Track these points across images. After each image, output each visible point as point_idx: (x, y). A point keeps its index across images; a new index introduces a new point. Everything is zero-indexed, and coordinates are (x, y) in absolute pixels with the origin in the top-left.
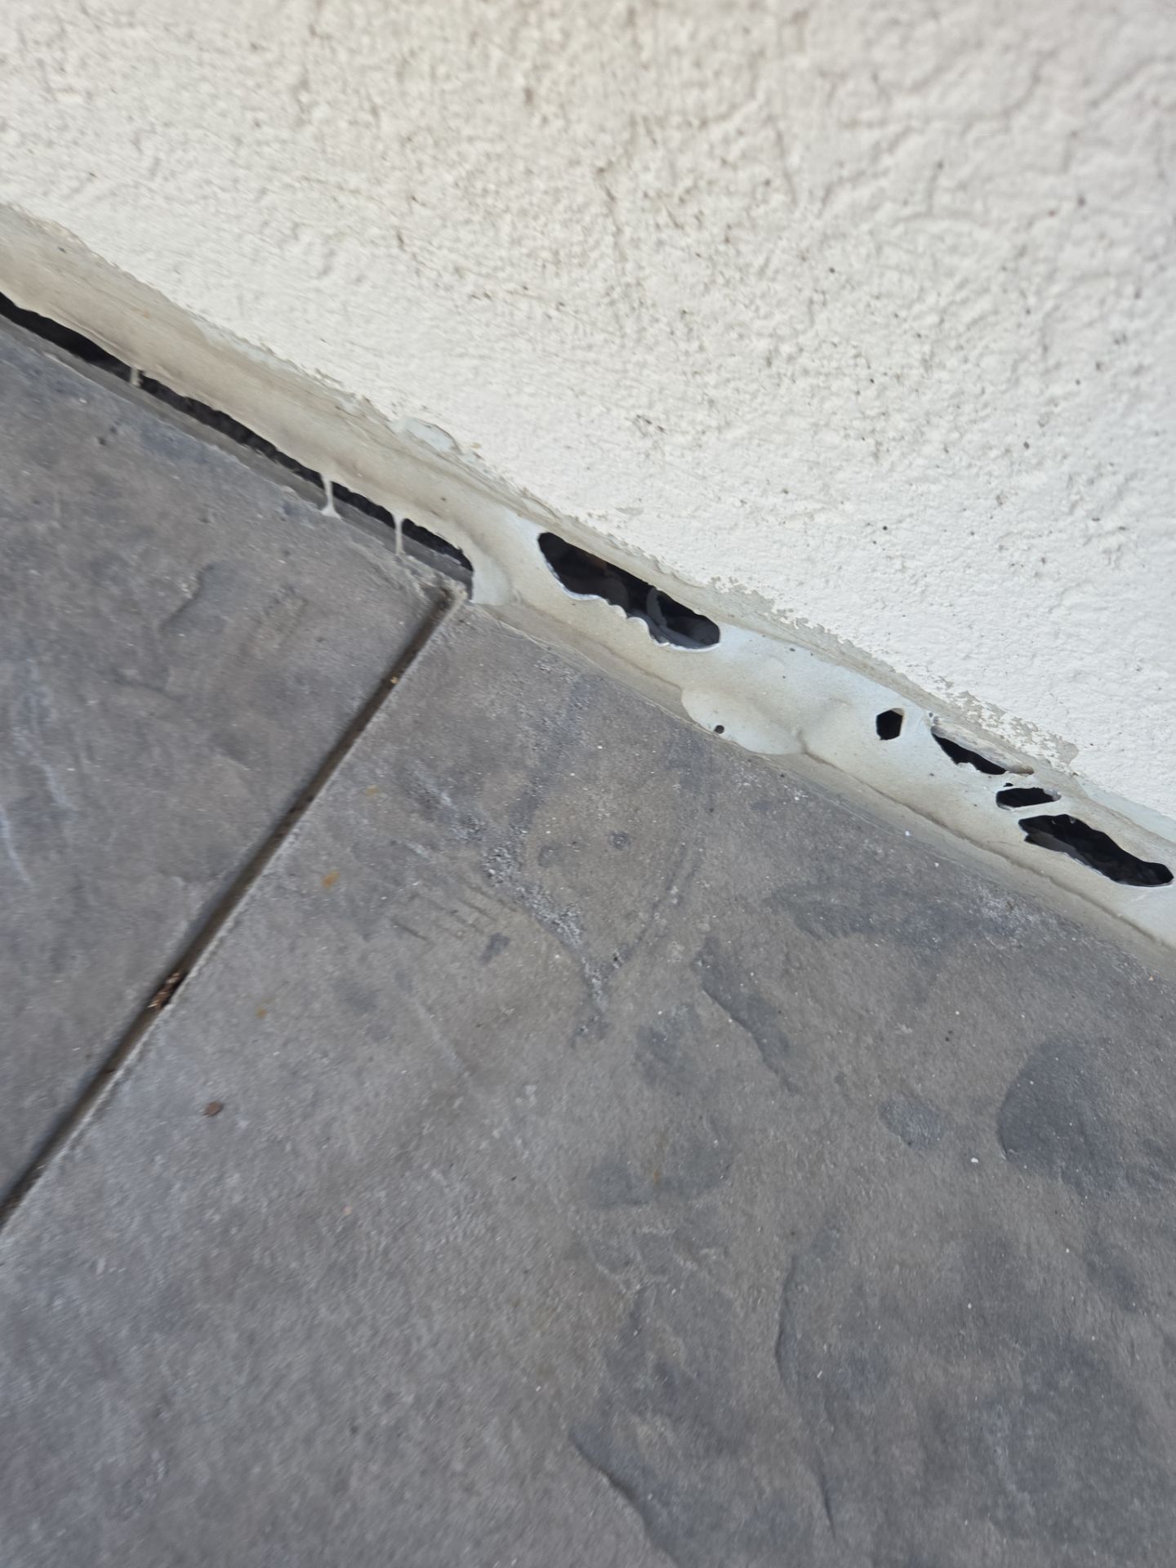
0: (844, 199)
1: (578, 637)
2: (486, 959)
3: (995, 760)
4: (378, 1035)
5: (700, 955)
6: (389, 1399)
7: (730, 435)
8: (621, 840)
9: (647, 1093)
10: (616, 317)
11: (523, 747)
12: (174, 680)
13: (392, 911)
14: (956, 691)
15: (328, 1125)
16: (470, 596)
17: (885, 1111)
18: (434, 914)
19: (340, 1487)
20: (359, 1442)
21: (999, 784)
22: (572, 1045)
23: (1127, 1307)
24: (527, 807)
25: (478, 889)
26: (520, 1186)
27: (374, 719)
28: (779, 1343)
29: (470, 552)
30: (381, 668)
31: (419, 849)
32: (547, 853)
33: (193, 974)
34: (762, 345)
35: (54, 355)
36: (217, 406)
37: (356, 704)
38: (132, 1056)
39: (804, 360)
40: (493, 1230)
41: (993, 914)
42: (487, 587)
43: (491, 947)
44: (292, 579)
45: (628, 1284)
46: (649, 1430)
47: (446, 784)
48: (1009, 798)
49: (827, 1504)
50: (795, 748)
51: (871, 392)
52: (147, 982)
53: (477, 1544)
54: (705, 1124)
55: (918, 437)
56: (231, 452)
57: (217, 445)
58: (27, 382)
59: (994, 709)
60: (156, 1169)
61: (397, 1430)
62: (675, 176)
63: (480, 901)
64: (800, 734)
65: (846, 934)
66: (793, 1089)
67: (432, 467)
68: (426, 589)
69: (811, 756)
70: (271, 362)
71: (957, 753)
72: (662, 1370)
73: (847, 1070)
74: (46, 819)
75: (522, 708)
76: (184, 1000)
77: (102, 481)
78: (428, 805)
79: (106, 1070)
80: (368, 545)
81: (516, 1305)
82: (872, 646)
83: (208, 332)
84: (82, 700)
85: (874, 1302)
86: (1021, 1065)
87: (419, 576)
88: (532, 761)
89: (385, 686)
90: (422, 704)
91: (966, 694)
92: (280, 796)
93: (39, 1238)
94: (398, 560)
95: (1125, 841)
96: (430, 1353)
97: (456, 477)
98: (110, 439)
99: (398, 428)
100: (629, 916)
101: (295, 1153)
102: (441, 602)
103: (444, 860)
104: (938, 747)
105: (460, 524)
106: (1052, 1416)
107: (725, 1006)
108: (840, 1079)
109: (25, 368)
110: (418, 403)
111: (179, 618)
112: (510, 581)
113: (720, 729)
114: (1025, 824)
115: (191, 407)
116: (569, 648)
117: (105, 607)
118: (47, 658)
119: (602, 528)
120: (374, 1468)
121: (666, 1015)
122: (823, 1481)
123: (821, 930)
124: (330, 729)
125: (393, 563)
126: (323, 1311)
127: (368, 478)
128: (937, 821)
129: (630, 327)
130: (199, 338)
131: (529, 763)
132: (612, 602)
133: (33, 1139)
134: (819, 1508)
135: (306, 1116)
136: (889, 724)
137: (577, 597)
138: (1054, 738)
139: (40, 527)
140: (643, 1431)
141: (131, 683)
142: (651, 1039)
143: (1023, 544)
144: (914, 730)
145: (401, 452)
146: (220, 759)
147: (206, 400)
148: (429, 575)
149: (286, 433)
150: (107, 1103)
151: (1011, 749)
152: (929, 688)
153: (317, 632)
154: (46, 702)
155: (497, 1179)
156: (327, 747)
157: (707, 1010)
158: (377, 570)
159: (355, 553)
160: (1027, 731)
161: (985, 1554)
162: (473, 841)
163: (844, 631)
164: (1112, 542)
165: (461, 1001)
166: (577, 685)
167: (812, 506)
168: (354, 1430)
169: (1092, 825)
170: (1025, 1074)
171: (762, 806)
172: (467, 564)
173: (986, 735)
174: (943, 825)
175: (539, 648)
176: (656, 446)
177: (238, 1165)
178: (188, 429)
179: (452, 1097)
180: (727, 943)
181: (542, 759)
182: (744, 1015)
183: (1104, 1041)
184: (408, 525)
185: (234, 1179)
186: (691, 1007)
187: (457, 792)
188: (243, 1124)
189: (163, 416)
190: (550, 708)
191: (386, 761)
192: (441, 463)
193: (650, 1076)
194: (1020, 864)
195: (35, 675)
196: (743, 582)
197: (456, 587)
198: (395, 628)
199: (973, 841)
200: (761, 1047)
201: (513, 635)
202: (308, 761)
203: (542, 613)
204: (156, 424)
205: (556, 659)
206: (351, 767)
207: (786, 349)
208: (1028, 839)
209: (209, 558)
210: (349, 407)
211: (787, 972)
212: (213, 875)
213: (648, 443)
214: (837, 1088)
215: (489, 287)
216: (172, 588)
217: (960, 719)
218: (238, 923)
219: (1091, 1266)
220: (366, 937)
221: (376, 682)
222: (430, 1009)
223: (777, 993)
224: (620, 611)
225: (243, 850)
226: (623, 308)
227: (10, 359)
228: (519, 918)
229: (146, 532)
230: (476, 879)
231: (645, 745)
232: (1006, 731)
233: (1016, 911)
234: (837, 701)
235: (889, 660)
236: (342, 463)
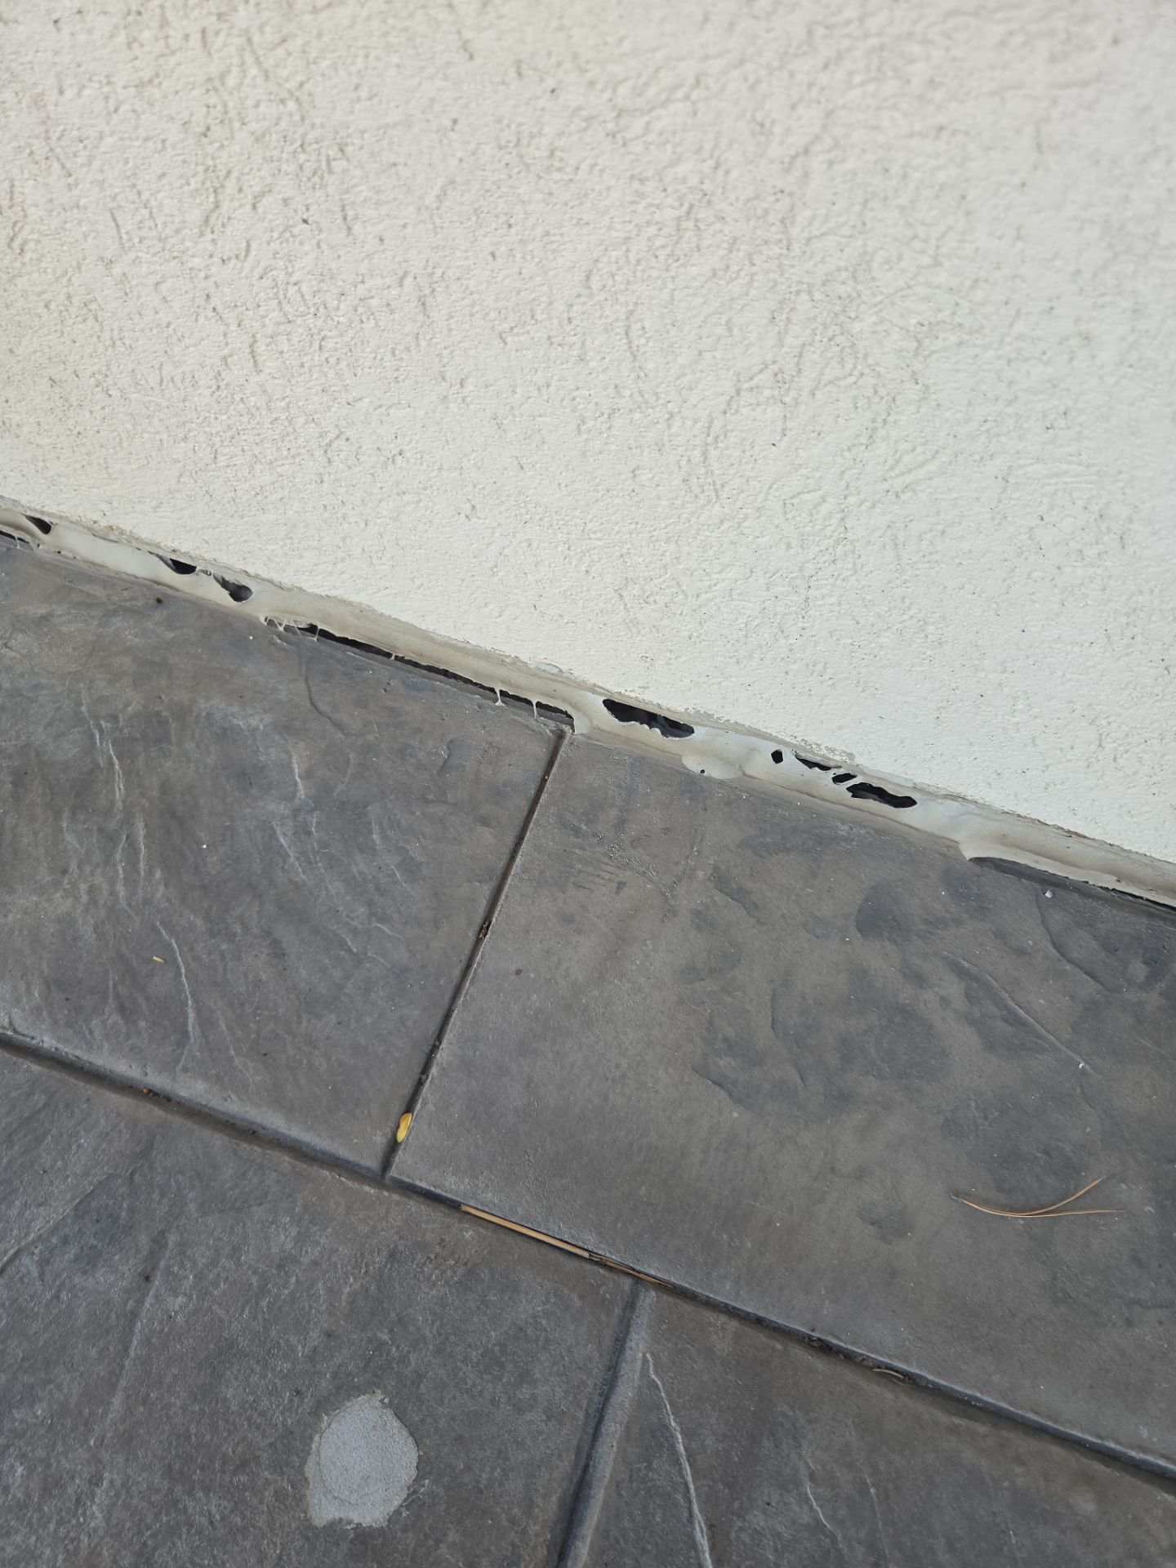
0: (703, 597)
1: (628, 741)
2: (617, 893)
3: (826, 764)
4: (579, 932)
5: (712, 875)
6: (617, 1066)
7: (681, 660)
8: (666, 831)
9: (699, 936)
10: (628, 627)
11: (613, 797)
12: (450, 797)
13: (572, 879)
14: (799, 739)
15: (567, 970)
16: (574, 731)
17: (805, 926)
18: (591, 878)
19: (606, 1099)
20: (609, 1083)
21: (831, 774)
22: (663, 921)
23: (921, 987)
24: (621, 824)
25: (608, 864)
26: (652, 981)
27: (542, 797)
28: (773, 1023)
29: (571, 711)
30: (540, 773)
31: (577, 851)
32: (635, 842)
33: (494, 920)
34: (686, 634)
35: (351, 652)
36: (442, 667)
37: (533, 792)
38: (478, 958)
39: (703, 637)
40: (645, 999)
41: (843, 833)
42: (581, 725)
43: (618, 888)
44: (490, 739)
45: (705, 1011)
46: (724, 1062)
47: (582, 820)
48: (838, 779)
49: (802, 1079)
50: (739, 774)
51: (729, 645)
52: (476, 928)
53: (664, 1111)
54: (727, 944)
55: (751, 657)
56: (446, 684)
57: (439, 682)
58: (343, 669)
59: (817, 744)
60: (502, 999)
61: (623, 1076)
62: (644, 591)
63: (609, 869)
64: (740, 767)
65: (776, 854)
66: (763, 924)
67: (549, 679)
68: (552, 731)
69: (748, 776)
70: (468, 646)
71: (811, 764)
72: (726, 1040)
73: (785, 912)
74: (413, 868)
75: (609, 779)
76: (493, 933)
77: (391, 710)
78: (576, 831)
79: (468, 966)
80: (521, 716)
81: (661, 1025)
82: (759, 726)
83: (436, 637)
84: (413, 813)
85: (811, 1002)
86: (864, 897)
87: (548, 726)
88: (619, 802)
89: (544, 781)
90: (563, 786)
91: (803, 740)
92: (510, 840)
93: (463, 1032)
94: (536, 720)
95: (890, 790)
96: (630, 1048)
97: (561, 682)
98: (388, 688)
99: (532, 666)
100: (677, 863)
101: (556, 982)
102: (561, 736)
103: (589, 854)
104: (801, 763)
105: (564, 700)
106: (893, 1034)
107: (727, 894)
108: (783, 916)
109: (339, 661)
110: (542, 657)
111: (445, 767)
112: (591, 722)
113: (703, 771)
114: (849, 789)
115: (430, 669)
116: (625, 747)
117: (411, 770)
118: (392, 797)
119: (633, 695)
120: (618, 1091)
121: (702, 903)
122: (799, 1070)
123: (765, 854)
124: (524, 806)
125: (534, 722)
126: (584, 1040)
127: (517, 687)
128: (811, 796)
129: (634, 630)
130: (432, 640)
131: (617, 803)
132: (641, 723)
133: (448, 995)
134: (799, 1080)
135: (557, 969)
136: (777, 757)
137: (625, 724)
138: (843, 752)
139: (370, 738)
140: (722, 1063)
141: (432, 801)
142: (697, 914)
143: (801, 686)
144: (788, 757)
145: (534, 675)
146: (480, 829)
147: (436, 665)
148: (552, 725)
149: (476, 673)
150: (473, 978)
151: (829, 759)
152: (788, 739)
153: (507, 762)
154: (398, 817)
155: (642, 980)
156: (525, 814)
157: (719, 898)
158: (528, 727)
159: (515, 721)
160: (832, 751)
161: (870, 1088)
162: (601, 842)
163: (746, 721)
164: (830, 682)
165: (611, 912)
166: (632, 764)
167: (719, 680)
168: (607, 1079)
169: (874, 785)
170: (866, 900)
171: (728, 803)
172: (571, 717)
173: (817, 755)
174: (814, 797)
175: (608, 749)
176: (651, 665)
177: (535, 992)
178: (423, 676)
179: (616, 951)
180: (723, 867)
181: (623, 801)
182: (736, 897)
183: (901, 880)
184: (539, 705)
185: (535, 997)
186: (711, 897)
187: (588, 822)
188: (532, 976)
189: (409, 672)
190: (622, 776)
191: (553, 814)
192: (553, 677)
193: (699, 929)
194: (853, 808)
195: (390, 806)
196: (699, 709)
197: (567, 728)
198: (542, 753)
199: (829, 802)
200: (746, 909)
201: (596, 745)
202: (518, 821)
203: (608, 732)
204: (408, 677)
205: (619, 753)
206: (537, 820)
207: (695, 634)
208: (853, 796)
209: (449, 738)
210: (508, 660)
211: (752, 875)
212: (491, 879)
213: (648, 664)
214: (782, 920)
215: (574, 619)
216: (437, 754)
217: (805, 750)
218: (507, 897)
219: (904, 974)
220: (564, 893)
221: (539, 780)
222: (598, 917)
223: (749, 885)
224: (646, 727)
225: (501, 865)
226: (631, 625)
227: (331, 658)
228: (628, 873)
229: (419, 730)
230: (606, 860)
231: (669, 786)
232: (824, 752)
233: (854, 830)
234: (752, 751)
235: (769, 731)
236: (504, 682)
